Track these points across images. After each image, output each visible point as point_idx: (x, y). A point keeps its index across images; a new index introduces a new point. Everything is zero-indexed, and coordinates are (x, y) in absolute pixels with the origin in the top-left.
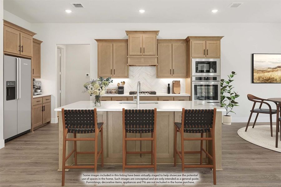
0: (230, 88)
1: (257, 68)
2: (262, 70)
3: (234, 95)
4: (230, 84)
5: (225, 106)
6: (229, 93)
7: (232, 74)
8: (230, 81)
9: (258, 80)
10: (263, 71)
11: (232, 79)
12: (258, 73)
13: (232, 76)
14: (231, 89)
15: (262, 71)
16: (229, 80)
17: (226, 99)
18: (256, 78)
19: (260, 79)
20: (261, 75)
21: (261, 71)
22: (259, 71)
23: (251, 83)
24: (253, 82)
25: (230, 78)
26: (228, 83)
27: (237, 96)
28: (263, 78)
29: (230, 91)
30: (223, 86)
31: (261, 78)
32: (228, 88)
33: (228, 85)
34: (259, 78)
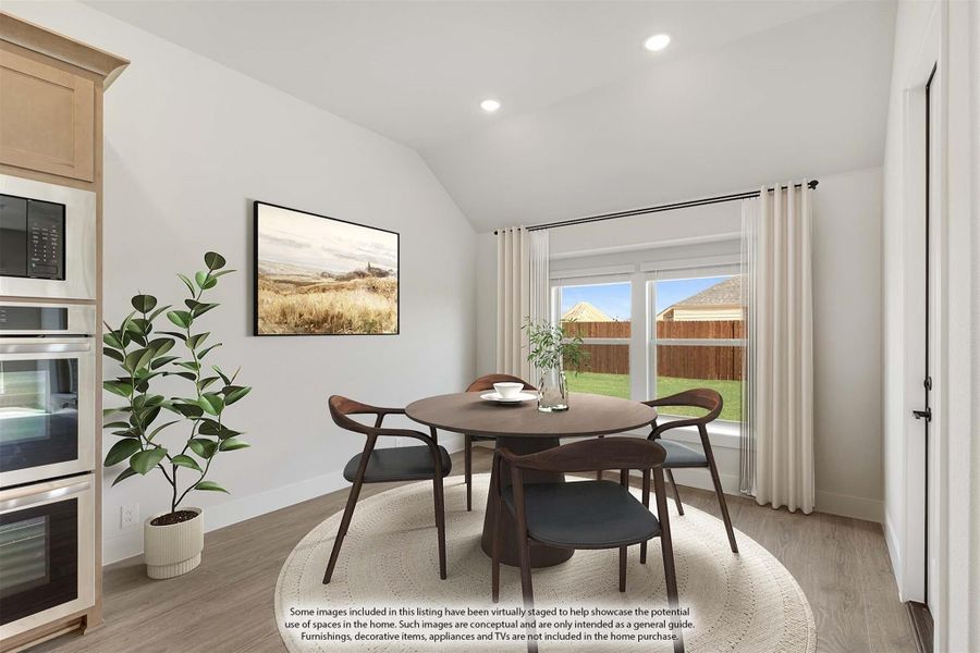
0: (198, 351)
1: (273, 271)
2: (296, 279)
3: (219, 385)
4: (197, 326)
5: (165, 462)
6: (192, 377)
7: (205, 270)
8: (198, 308)
9: (279, 323)
10: (300, 286)
11: (205, 297)
12: (277, 292)
13: (210, 283)
14: (200, 357)
15: (298, 284)
16: (188, 302)
17: (165, 415)
18: (269, 315)
19: (289, 319)
20: (293, 299)
21: (292, 286)
22: (282, 284)
23: (248, 335)
24: (256, 333)
25: (197, 290)
26: (186, 320)
27: (233, 393)
28: (301, 316)
29: (194, 365)
30: (151, 337)
31: (293, 312)
32: (181, 350)
33: (183, 331)
34: (284, 314)
